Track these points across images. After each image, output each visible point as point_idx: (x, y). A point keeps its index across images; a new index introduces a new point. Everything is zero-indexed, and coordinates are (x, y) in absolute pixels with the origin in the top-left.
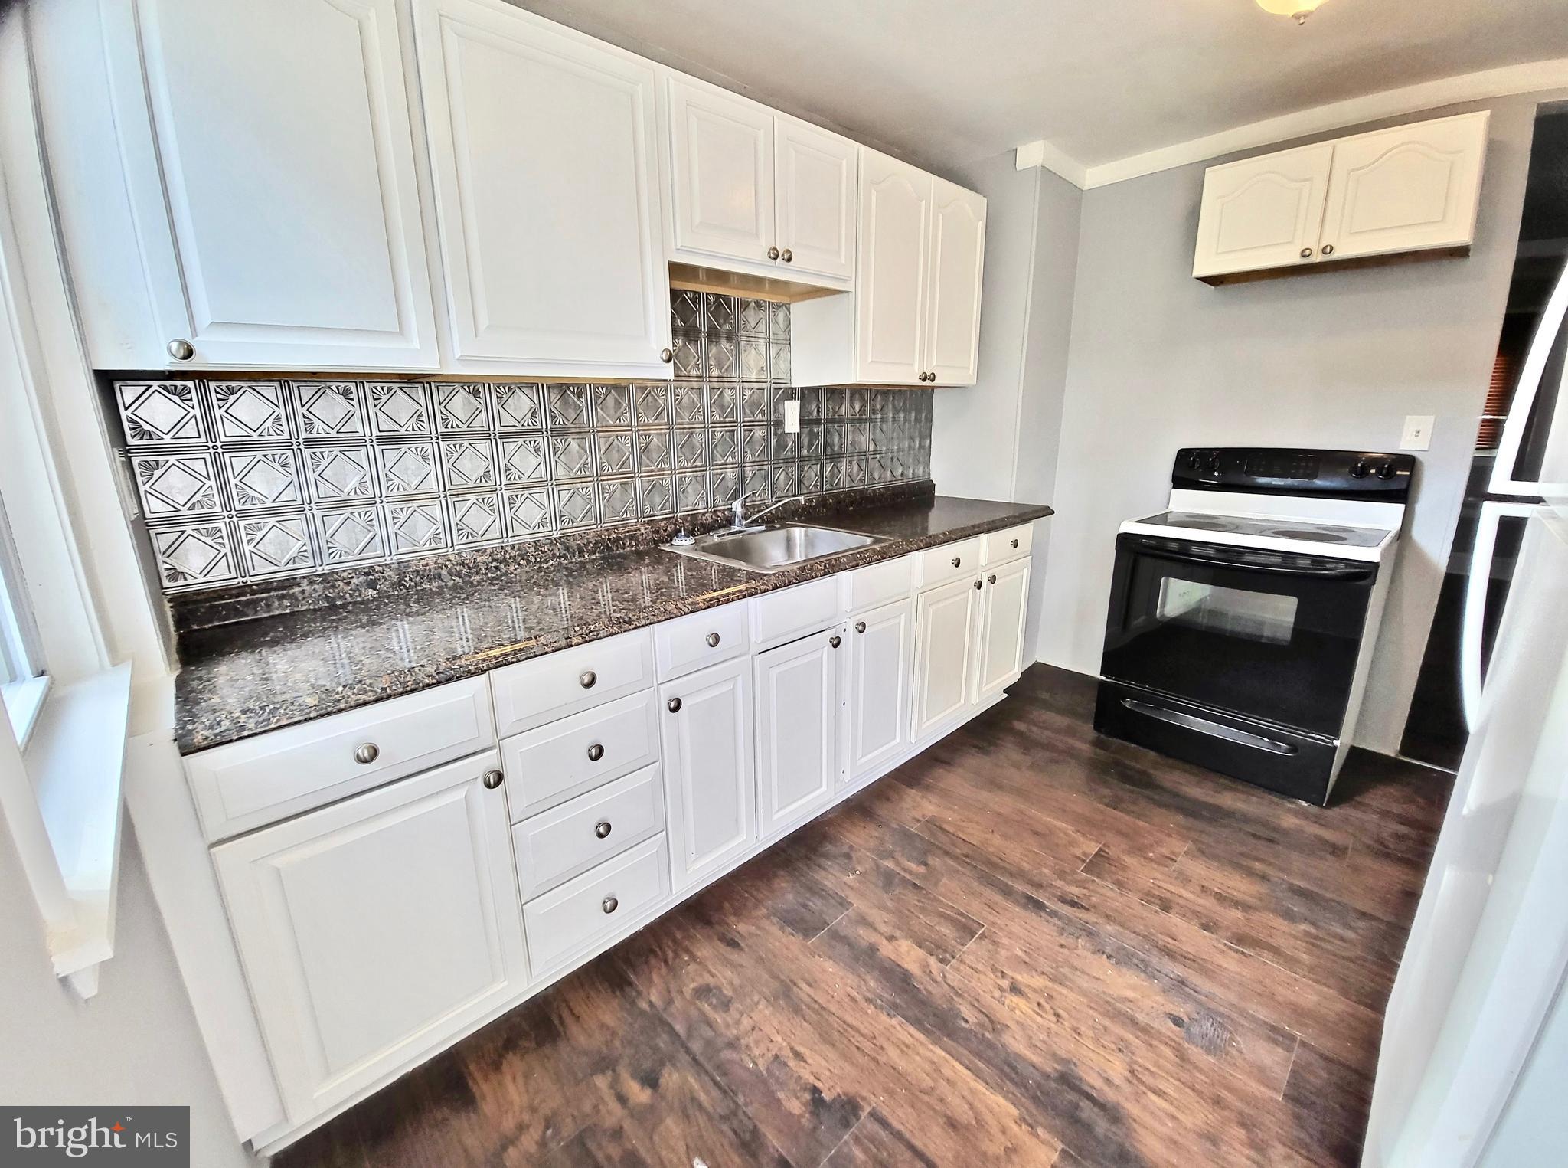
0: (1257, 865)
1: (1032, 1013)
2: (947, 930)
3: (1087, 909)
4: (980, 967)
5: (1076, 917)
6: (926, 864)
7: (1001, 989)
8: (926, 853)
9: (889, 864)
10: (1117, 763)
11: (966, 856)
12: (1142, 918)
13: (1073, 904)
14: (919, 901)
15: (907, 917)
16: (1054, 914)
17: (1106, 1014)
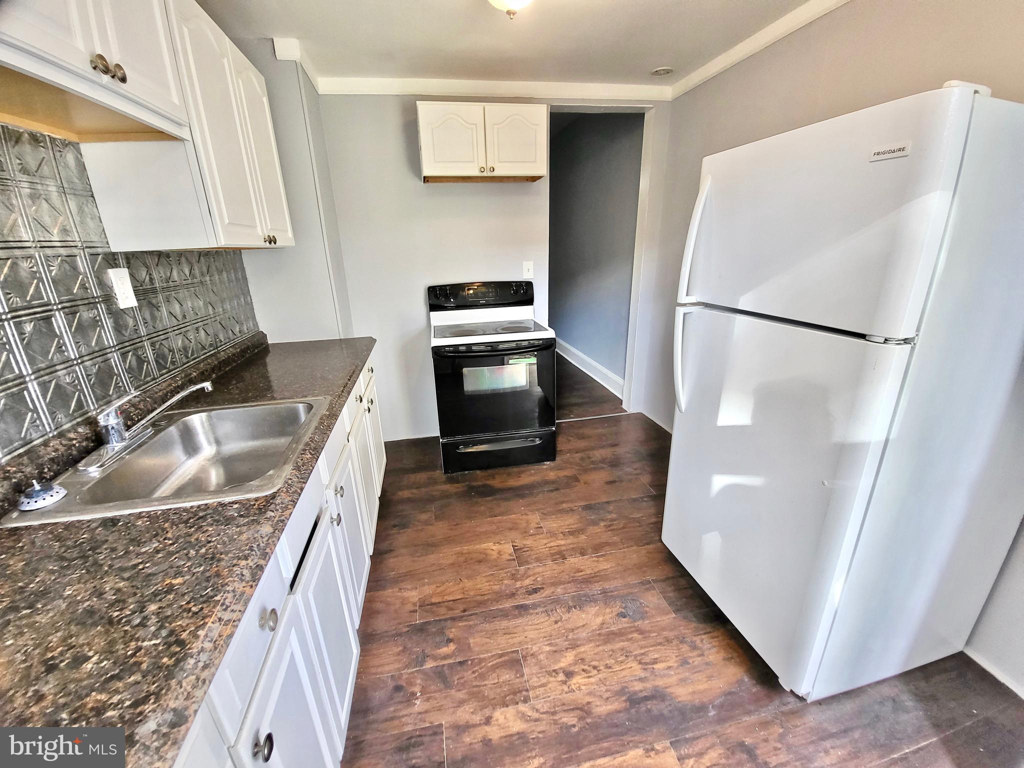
0: (564, 506)
1: (587, 680)
2: (507, 676)
3: (543, 588)
4: (544, 680)
5: (544, 598)
6: (450, 641)
7: (564, 682)
8: (441, 632)
9: (429, 665)
10: (471, 488)
11: (464, 611)
12: (563, 572)
13: (535, 591)
14: (473, 672)
15: (479, 693)
16: (535, 606)
17: (606, 642)
